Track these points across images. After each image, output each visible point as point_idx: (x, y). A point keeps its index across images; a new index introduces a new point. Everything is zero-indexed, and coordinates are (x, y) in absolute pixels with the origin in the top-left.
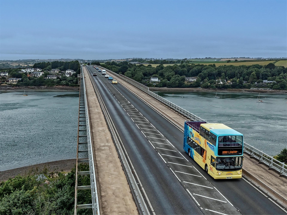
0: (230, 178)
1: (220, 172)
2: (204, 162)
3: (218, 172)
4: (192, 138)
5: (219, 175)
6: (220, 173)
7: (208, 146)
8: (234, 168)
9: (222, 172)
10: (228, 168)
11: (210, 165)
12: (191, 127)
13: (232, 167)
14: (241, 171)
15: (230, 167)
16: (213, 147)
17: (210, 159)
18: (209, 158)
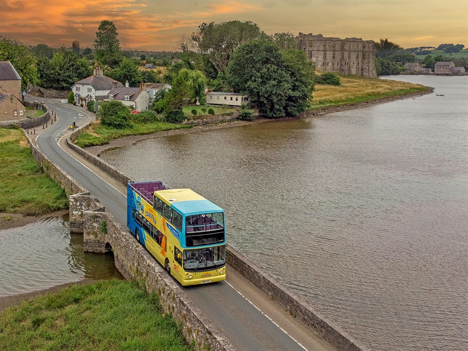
0: (207, 282)
2: (164, 255)
3: (187, 274)
4: (140, 212)
5: (190, 279)
6: (191, 275)
7: (168, 230)
8: (213, 265)
9: (195, 273)
10: (203, 266)
11: (174, 262)
12: (139, 194)
13: (210, 264)
14: (224, 269)
15: (206, 264)
16: (177, 233)
17: (174, 252)
18: (172, 250)
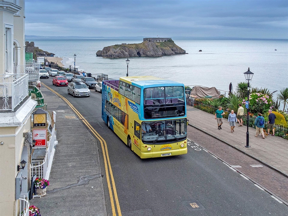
0: (167, 155)
1: (150, 147)
2: (126, 134)
3: (146, 146)
4: (110, 101)
5: (149, 151)
7: (129, 107)
8: (173, 138)
9: (154, 145)
10: (162, 138)
11: (134, 137)
12: (110, 86)
13: (170, 137)
14: (185, 142)
15: (166, 137)
16: (137, 107)
17: (134, 127)
18: (132, 126)
